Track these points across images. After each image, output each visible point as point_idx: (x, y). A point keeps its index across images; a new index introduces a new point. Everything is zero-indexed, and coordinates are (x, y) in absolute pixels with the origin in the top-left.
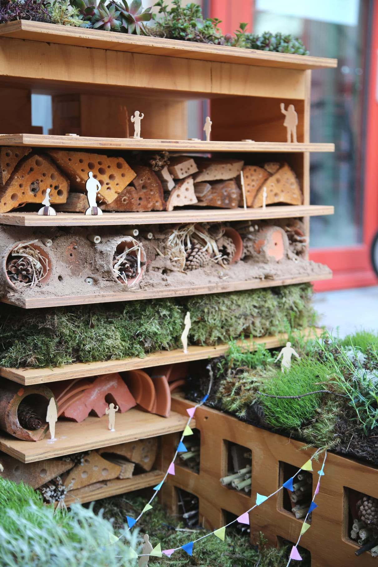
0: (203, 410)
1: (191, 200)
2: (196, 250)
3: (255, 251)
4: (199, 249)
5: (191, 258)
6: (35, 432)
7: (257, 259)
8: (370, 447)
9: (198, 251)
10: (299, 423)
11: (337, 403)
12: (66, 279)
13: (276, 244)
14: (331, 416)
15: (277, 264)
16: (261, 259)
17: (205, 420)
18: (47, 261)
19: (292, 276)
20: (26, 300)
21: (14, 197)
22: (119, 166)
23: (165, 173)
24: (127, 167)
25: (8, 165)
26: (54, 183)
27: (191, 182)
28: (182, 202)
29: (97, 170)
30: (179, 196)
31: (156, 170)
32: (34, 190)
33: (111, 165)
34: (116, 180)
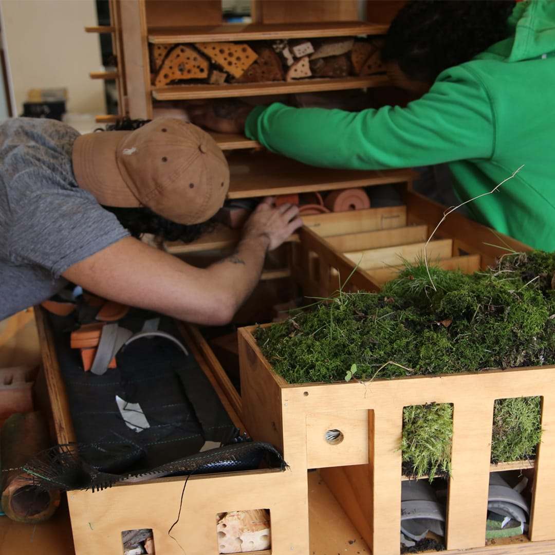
1: (306, 73)
21: (166, 76)
22: (244, 50)
23: (286, 53)
24: (250, 51)
25: (160, 55)
26: (197, 64)
27: (307, 59)
28: (299, 74)
29: (226, 55)
30: (296, 70)
31: (278, 51)
32: (181, 70)
33: (237, 50)
34: (242, 61)
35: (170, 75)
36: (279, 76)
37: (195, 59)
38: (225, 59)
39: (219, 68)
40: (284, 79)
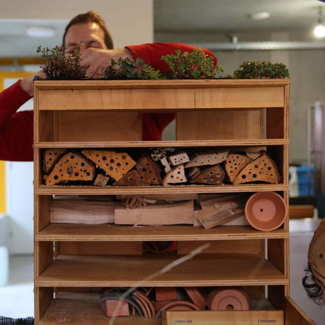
1: (182, 180)
13: (262, 210)
21: (56, 177)
22: (124, 157)
23: (164, 162)
24: (129, 158)
25: (50, 160)
26: (83, 168)
27: (182, 168)
28: (175, 181)
29: (108, 161)
30: (172, 177)
31: (156, 159)
32: (70, 173)
33: (118, 158)
34: (122, 167)
35: (59, 176)
36: (156, 181)
37: (83, 164)
38: (107, 165)
39: (103, 172)
40: (161, 184)
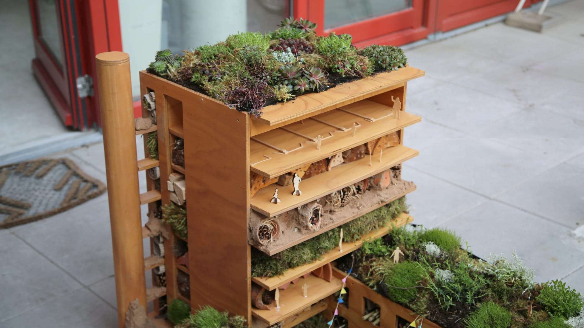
0: (350, 279)
1: (341, 161)
2: (346, 196)
3: (374, 184)
4: (347, 194)
5: (343, 201)
6: (269, 305)
7: (376, 188)
8: (446, 319)
9: (347, 196)
10: (408, 301)
11: (428, 292)
12: (285, 231)
14: (425, 299)
15: (387, 190)
16: (378, 189)
17: (352, 284)
18: (276, 225)
19: (395, 196)
20: (270, 252)
28: (336, 164)
30: (334, 161)
